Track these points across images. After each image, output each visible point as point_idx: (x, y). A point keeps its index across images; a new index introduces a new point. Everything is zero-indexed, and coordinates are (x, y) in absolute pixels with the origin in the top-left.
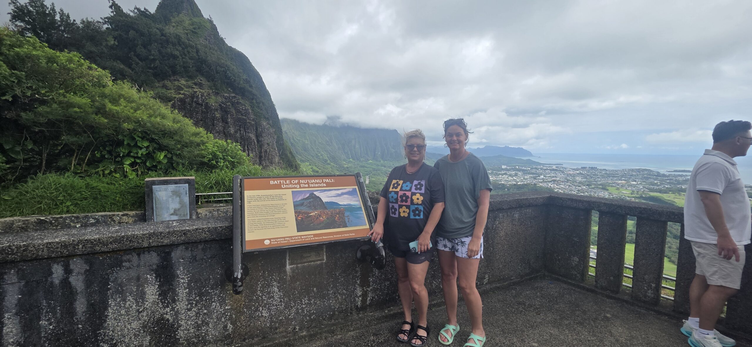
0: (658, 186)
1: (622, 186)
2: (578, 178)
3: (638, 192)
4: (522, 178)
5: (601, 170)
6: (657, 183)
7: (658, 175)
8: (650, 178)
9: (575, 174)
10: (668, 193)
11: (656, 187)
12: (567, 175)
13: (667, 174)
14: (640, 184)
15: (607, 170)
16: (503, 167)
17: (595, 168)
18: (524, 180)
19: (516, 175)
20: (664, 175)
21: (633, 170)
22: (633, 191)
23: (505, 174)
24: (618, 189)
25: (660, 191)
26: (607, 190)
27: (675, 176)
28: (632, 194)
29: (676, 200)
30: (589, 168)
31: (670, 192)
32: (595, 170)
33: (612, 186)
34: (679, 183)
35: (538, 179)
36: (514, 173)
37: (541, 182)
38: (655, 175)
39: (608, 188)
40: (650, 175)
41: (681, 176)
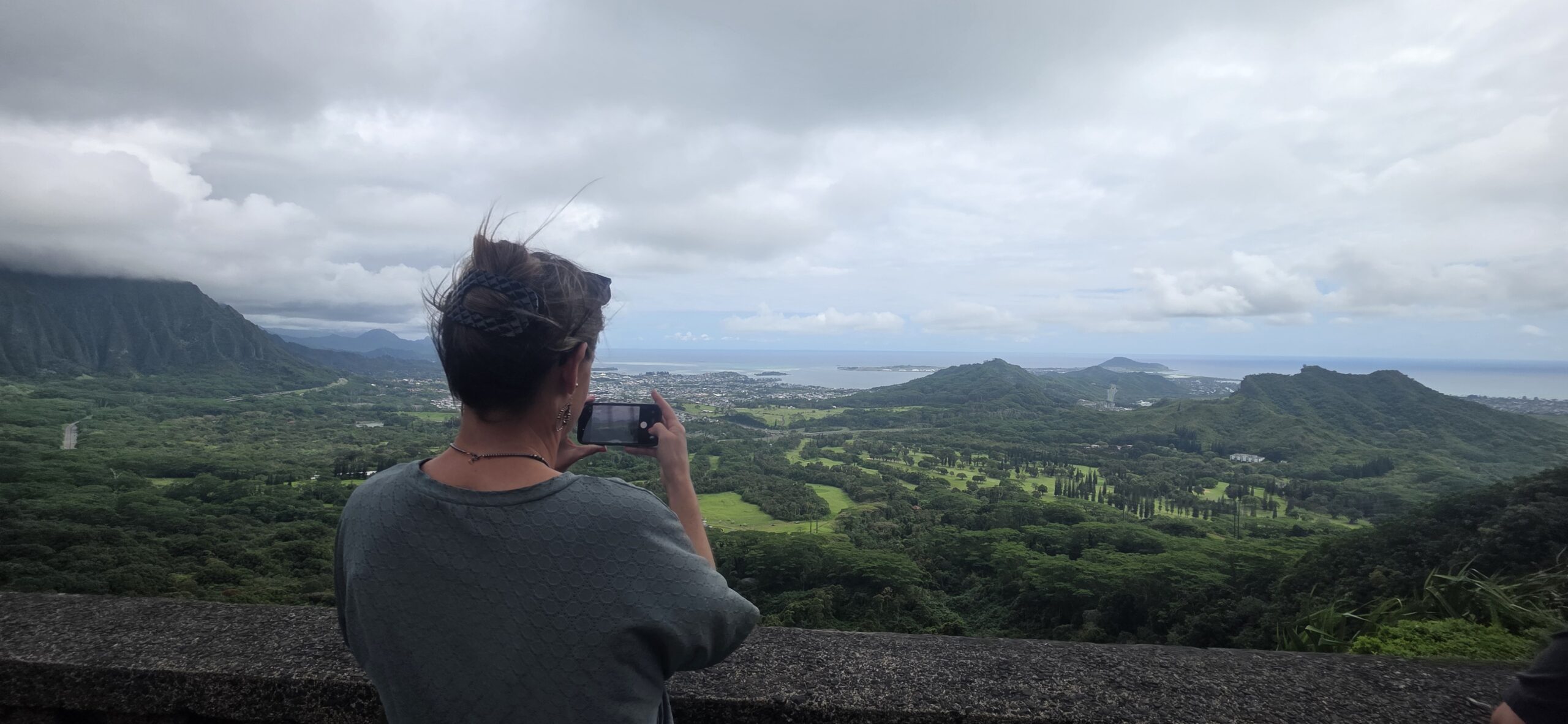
0: (746, 397)
1: (703, 401)
2: (641, 392)
3: (722, 409)
5: (674, 376)
6: (745, 393)
7: (747, 381)
8: (736, 386)
9: (637, 386)
10: (757, 408)
11: (744, 400)
12: (625, 388)
13: (755, 378)
14: (725, 396)
15: (682, 377)
17: (665, 373)
20: (752, 381)
21: (716, 375)
22: (717, 408)
24: (698, 407)
25: (749, 405)
26: (684, 409)
27: (764, 381)
28: (716, 413)
29: (766, 417)
30: (658, 373)
31: (760, 406)
32: (666, 377)
33: (690, 403)
34: (769, 391)
38: (743, 382)
39: (685, 406)
40: (736, 381)
41: (770, 380)
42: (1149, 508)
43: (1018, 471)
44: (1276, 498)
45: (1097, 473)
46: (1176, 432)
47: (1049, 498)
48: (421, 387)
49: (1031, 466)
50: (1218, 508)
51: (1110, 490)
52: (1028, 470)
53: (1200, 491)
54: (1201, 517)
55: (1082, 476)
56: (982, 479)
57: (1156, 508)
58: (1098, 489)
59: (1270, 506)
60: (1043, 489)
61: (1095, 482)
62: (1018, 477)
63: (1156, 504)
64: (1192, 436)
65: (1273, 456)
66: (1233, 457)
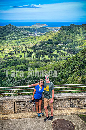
42: (43, 57)
43: (16, 52)
44: (65, 52)
45: (33, 51)
46: (48, 40)
47: (23, 58)
49: (19, 51)
50: (55, 56)
51: (35, 54)
52: (18, 52)
53: (52, 52)
54: (52, 58)
55: (30, 52)
56: (7, 55)
57: (44, 57)
58: (33, 54)
59: (64, 54)
60: (21, 56)
61: (32, 53)
62: (16, 54)
63: (44, 56)
64: (51, 40)
65: (65, 43)
66: (58, 44)
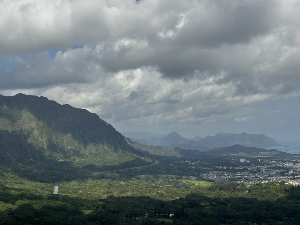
4: (267, 175)
16: (242, 160)
18: (269, 178)
19: (259, 171)
23: (245, 170)
35: (287, 175)
36: (256, 167)
37: (291, 180)
48: (194, 166)
